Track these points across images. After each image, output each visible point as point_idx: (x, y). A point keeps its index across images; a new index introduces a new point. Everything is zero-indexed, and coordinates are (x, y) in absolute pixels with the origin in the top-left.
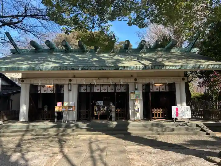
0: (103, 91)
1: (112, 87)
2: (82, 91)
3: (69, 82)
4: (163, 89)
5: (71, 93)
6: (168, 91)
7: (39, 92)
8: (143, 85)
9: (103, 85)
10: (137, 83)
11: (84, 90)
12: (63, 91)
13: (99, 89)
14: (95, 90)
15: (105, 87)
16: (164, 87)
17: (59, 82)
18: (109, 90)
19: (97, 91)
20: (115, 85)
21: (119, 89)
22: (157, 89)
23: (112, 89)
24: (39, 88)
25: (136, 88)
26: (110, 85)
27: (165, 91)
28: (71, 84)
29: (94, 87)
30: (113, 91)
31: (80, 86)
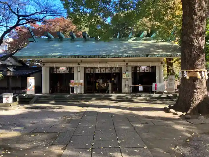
0: (103, 72)
1: (109, 69)
2: (87, 72)
3: (78, 66)
4: (147, 70)
5: (79, 73)
6: (150, 71)
7: (55, 73)
8: (132, 67)
9: (102, 68)
10: (128, 66)
11: (89, 71)
12: (74, 72)
13: (100, 70)
14: (97, 71)
15: (104, 69)
16: (148, 69)
17: (71, 65)
18: (107, 71)
19: (98, 72)
20: (111, 68)
21: (114, 71)
22: (143, 70)
23: (109, 71)
24: (55, 70)
25: (127, 70)
26: (107, 68)
27: (148, 71)
28: (79, 67)
29: (96, 69)
30: (110, 72)
31: (85, 68)
